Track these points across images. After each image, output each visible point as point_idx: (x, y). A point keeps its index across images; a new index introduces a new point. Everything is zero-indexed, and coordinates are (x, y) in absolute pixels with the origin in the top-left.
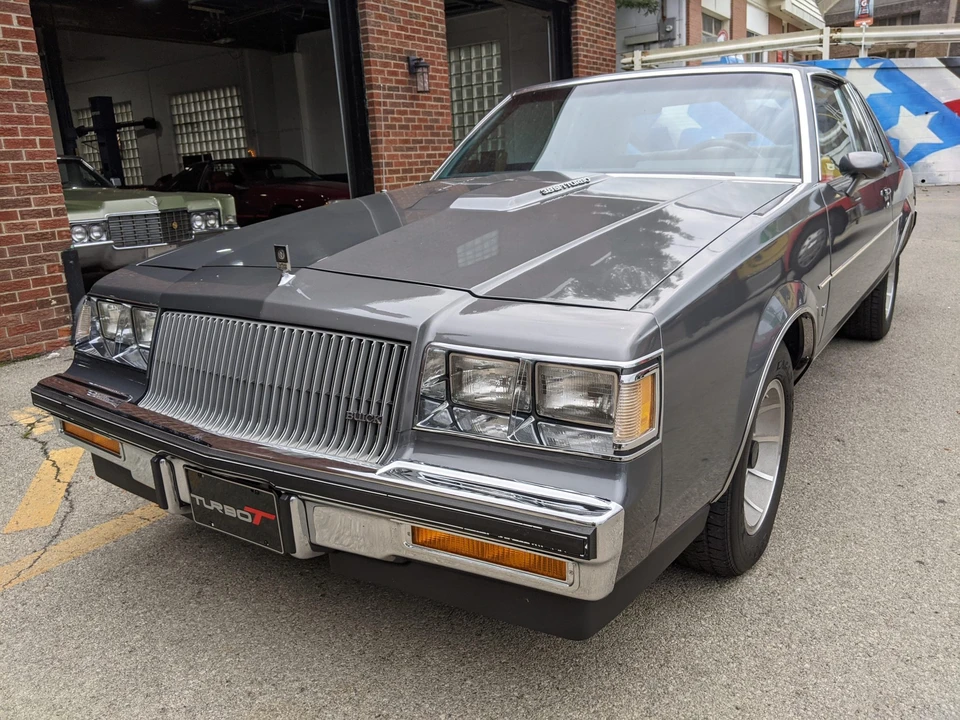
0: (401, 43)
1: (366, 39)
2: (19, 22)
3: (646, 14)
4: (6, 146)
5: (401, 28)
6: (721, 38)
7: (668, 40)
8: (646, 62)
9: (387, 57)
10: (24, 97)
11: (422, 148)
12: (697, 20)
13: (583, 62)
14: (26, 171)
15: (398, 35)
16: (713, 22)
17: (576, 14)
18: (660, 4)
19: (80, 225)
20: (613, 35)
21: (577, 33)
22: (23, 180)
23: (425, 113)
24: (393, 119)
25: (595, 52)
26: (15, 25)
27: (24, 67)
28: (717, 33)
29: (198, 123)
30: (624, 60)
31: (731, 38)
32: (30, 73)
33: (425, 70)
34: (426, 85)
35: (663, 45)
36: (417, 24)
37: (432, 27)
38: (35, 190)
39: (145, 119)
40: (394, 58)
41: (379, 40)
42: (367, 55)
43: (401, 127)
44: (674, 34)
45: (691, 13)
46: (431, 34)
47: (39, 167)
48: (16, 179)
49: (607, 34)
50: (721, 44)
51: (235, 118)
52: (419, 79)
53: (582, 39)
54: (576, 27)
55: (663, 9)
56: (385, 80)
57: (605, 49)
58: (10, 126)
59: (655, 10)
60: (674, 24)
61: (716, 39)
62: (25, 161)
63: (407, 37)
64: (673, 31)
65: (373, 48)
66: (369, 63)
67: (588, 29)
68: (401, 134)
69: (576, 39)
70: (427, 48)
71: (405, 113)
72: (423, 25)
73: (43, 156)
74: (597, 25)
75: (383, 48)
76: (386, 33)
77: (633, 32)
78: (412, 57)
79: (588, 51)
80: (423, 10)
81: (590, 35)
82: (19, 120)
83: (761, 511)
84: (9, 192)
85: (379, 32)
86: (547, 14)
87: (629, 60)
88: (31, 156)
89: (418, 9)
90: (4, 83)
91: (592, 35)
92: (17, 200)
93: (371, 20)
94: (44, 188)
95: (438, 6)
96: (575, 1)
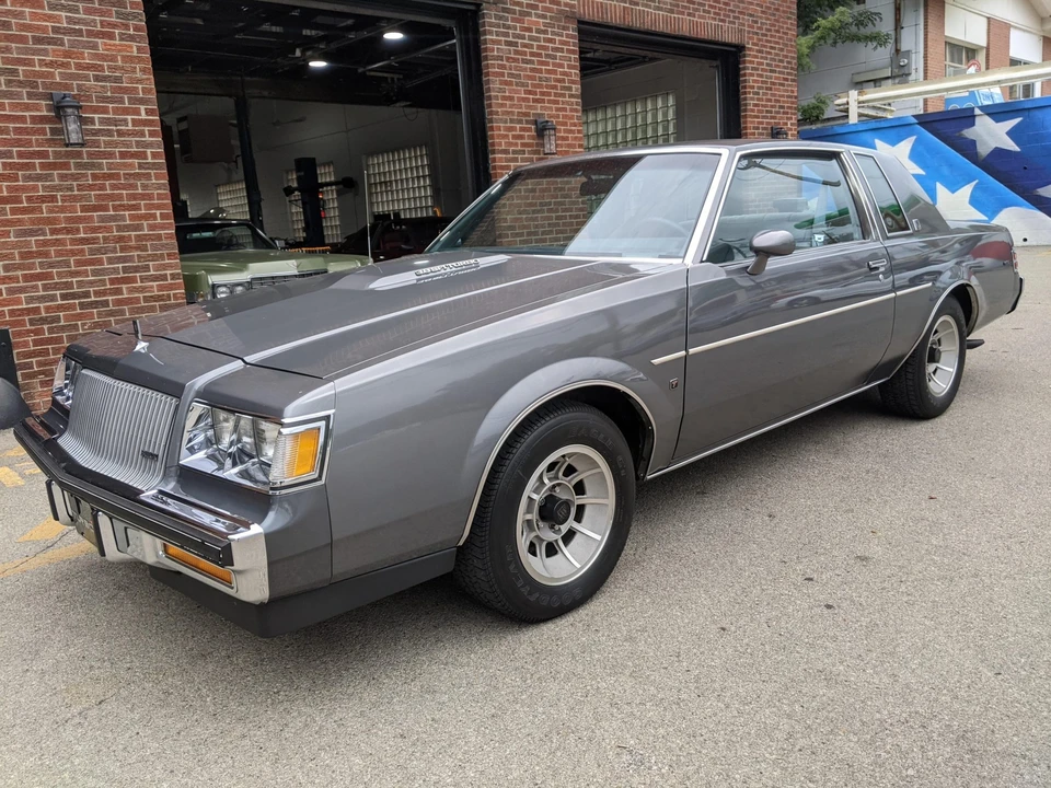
0: (528, 107)
1: (490, 106)
2: (147, 113)
3: (876, 47)
4: (130, 220)
5: (530, 92)
6: (972, 70)
7: (902, 75)
8: (863, 102)
9: (512, 121)
10: (148, 176)
12: (937, 50)
13: (753, 111)
14: (147, 240)
15: (524, 99)
16: (964, 53)
17: (744, 62)
18: (893, 37)
19: (225, 285)
21: (745, 81)
22: (144, 248)
25: (770, 100)
26: (143, 116)
27: (149, 151)
28: (968, 60)
29: (391, 182)
30: (838, 102)
31: (987, 68)
32: (154, 155)
33: (552, 132)
34: (553, 147)
35: (897, 81)
36: (547, 87)
37: (563, 88)
38: (154, 258)
39: (343, 179)
40: (520, 122)
41: (502, 105)
42: (491, 121)
44: (909, 69)
45: (929, 43)
46: (563, 95)
47: (159, 237)
48: (137, 248)
50: (971, 76)
52: (546, 140)
53: (753, 87)
54: (745, 75)
55: (897, 41)
56: (510, 144)
57: (783, 96)
58: (134, 202)
59: (885, 42)
60: (908, 58)
61: (965, 71)
62: (146, 232)
63: (535, 101)
64: (908, 65)
65: (497, 113)
66: (492, 129)
67: (761, 76)
69: (745, 87)
70: (557, 110)
72: (555, 87)
73: (163, 227)
74: (771, 71)
75: (508, 113)
76: (511, 99)
77: (862, 68)
78: (540, 120)
79: (758, 99)
80: (555, 72)
81: (763, 82)
82: (143, 197)
83: (578, 566)
84: (130, 259)
85: (504, 98)
86: (715, 63)
87: (844, 100)
88: (152, 227)
89: (548, 72)
90: (131, 166)
91: (766, 82)
92: (138, 266)
93: (495, 87)
94: (162, 257)
95: (573, 67)
96: (744, 47)
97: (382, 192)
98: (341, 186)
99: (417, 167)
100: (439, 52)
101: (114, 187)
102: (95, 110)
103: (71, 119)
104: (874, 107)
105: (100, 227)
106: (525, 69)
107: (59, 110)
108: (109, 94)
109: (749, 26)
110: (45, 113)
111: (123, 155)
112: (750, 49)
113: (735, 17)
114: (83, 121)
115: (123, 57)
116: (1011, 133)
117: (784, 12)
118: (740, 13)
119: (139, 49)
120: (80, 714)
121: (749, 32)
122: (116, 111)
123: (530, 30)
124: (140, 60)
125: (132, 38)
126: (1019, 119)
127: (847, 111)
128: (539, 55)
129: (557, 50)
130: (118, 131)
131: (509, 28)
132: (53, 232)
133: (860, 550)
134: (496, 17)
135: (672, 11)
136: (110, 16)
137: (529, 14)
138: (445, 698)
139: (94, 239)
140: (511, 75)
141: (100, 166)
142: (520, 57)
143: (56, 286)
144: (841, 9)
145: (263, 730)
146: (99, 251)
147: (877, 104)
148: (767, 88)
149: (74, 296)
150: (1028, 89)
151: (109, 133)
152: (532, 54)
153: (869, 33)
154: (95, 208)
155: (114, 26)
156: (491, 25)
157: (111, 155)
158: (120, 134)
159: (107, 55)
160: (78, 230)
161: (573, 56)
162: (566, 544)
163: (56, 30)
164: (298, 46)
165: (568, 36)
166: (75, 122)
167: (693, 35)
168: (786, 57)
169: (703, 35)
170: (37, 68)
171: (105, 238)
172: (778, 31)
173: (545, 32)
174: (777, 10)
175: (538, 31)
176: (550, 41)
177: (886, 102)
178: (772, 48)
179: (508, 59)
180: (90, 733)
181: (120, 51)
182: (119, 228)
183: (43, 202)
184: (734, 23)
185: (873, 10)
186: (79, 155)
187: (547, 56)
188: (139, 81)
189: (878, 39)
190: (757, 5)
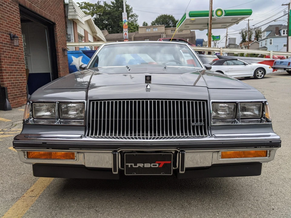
0: (8, 29)
5: (8, 24)
6: (83, 41)
7: (69, 40)
9: (3, 32)
11: (16, 65)
15: (6, 26)
16: (80, 37)
17: (56, 28)
20: (65, 36)
23: (16, 53)
24: (6, 54)
31: (86, 42)
33: (17, 39)
34: (18, 44)
36: (12, 23)
37: (17, 25)
40: (5, 33)
41: (1, 26)
43: (9, 57)
44: (71, 39)
45: (75, 33)
46: (16, 27)
52: (15, 41)
53: (58, 36)
54: (56, 32)
55: (66, 31)
56: (3, 41)
57: (64, 40)
60: (70, 36)
63: (9, 27)
64: (70, 38)
67: (59, 33)
68: (9, 60)
70: (16, 32)
71: (10, 52)
74: (61, 32)
75: (2, 29)
76: (2, 24)
78: (11, 34)
79: (60, 40)
80: (14, 19)
81: (60, 35)
85: (0, 24)
86: (46, 27)
89: (12, 18)
95: (19, 19)
96: (55, 24)
106: (6, 15)
109: (56, 18)
112: (57, 25)
118: (54, 14)
121: (56, 20)
123: (6, 2)
128: (9, 12)
129: (14, 11)
135: (40, 8)
140: (2, 16)
142: (4, 11)
152: (7, 11)
161: (18, 15)
165: (17, 8)
172: (61, 21)
173: (11, 4)
174: (61, 15)
175: (9, 3)
176: (12, 8)
178: (61, 26)
179: (1, 10)
184: (53, 16)
187: (12, 13)
190: (57, 13)
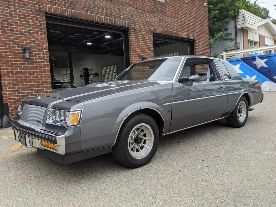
0: (140, 53)
1: (131, 53)
2: (46, 52)
3: (230, 42)
4: (40, 78)
5: (141, 50)
6: (256, 47)
7: (238, 49)
8: (227, 55)
9: (136, 57)
10: (45, 67)
12: (246, 42)
14: (44, 83)
15: (139, 51)
16: (254, 43)
17: (195, 44)
18: (235, 39)
22: (43, 85)
26: (45, 53)
27: (46, 61)
28: (255, 45)
29: (107, 74)
30: (220, 55)
31: (260, 46)
32: (47, 62)
33: (146, 59)
35: (236, 50)
36: (145, 48)
37: (149, 49)
38: (45, 87)
39: (95, 73)
40: (138, 57)
45: (244, 41)
46: (149, 51)
47: (47, 82)
48: (41, 85)
49: (206, 48)
51: (115, 73)
53: (198, 50)
54: (195, 47)
55: (236, 40)
56: (135, 62)
57: (205, 52)
58: (41, 73)
59: (233, 40)
60: (239, 44)
61: (254, 47)
62: (44, 81)
63: (142, 52)
64: (239, 46)
65: (132, 55)
66: (131, 58)
67: (199, 47)
69: (196, 50)
70: (148, 54)
72: (147, 49)
73: (48, 80)
74: (202, 46)
75: (135, 54)
76: (136, 51)
77: (227, 47)
78: (143, 57)
79: (199, 53)
80: (147, 45)
82: (44, 72)
83: (144, 155)
84: (39, 87)
85: (134, 51)
86: (188, 44)
87: (222, 55)
88: (45, 80)
89: (145, 45)
90: (41, 64)
91: (201, 49)
92: (41, 89)
93: (132, 48)
94: (47, 87)
95: (152, 44)
96: (195, 40)
97: (104, 76)
98: (94, 75)
99: (114, 70)
100: (118, 41)
101: (36, 69)
102: (33, 51)
103: (27, 53)
104: (230, 56)
105: (33, 79)
106: (140, 44)
107: (24, 50)
108: (37, 47)
109: (196, 35)
110: (21, 51)
111: (39, 62)
112: (197, 41)
113: (193, 33)
114: (30, 53)
115: (40, 38)
116: (265, 63)
117: (205, 32)
118: (194, 32)
119: (45, 37)
120: (18, 185)
122: (38, 51)
123: (141, 35)
124: (45, 39)
125: (43, 34)
126: (267, 59)
127: (223, 57)
128: (143, 41)
129: (148, 40)
130: (38, 56)
131: (136, 34)
132: (21, 80)
133: (217, 155)
134: (133, 31)
135: (177, 31)
136: (38, 29)
137: (141, 31)
138: (108, 183)
139: (31, 82)
140: (136, 45)
141: (33, 64)
142: (138, 41)
143: (20, 93)
144: (221, 32)
145: (62, 189)
146: (32, 85)
147: (230, 55)
148: (201, 50)
149: (25, 96)
150: (270, 51)
151: (36, 56)
152: (141, 41)
153: (228, 38)
154: (32, 74)
155: (39, 31)
156: (131, 33)
157: (36, 62)
158: (39, 57)
159: (37, 38)
160: (27, 80)
161: (151, 41)
162: (141, 149)
163: (25, 32)
164: (84, 39)
165: (150, 36)
166: (28, 53)
167: (182, 37)
168: (206, 43)
169: (185, 37)
170: (20, 41)
171: (34, 82)
172: (204, 36)
173: (145, 35)
174: (204, 31)
175: (143, 35)
176: (146, 37)
177: (233, 55)
178: (202, 40)
179: (135, 42)
180: (20, 189)
181: (40, 37)
182: (37, 80)
183: (19, 72)
184: (193, 34)
185: (230, 33)
186: (28, 61)
187: (145, 41)
188: (44, 44)
189: (231, 40)
190: (198, 30)
